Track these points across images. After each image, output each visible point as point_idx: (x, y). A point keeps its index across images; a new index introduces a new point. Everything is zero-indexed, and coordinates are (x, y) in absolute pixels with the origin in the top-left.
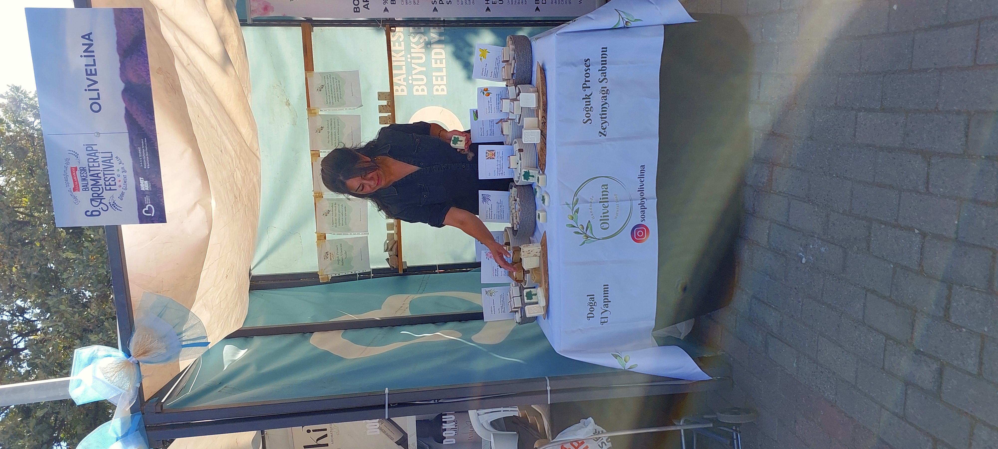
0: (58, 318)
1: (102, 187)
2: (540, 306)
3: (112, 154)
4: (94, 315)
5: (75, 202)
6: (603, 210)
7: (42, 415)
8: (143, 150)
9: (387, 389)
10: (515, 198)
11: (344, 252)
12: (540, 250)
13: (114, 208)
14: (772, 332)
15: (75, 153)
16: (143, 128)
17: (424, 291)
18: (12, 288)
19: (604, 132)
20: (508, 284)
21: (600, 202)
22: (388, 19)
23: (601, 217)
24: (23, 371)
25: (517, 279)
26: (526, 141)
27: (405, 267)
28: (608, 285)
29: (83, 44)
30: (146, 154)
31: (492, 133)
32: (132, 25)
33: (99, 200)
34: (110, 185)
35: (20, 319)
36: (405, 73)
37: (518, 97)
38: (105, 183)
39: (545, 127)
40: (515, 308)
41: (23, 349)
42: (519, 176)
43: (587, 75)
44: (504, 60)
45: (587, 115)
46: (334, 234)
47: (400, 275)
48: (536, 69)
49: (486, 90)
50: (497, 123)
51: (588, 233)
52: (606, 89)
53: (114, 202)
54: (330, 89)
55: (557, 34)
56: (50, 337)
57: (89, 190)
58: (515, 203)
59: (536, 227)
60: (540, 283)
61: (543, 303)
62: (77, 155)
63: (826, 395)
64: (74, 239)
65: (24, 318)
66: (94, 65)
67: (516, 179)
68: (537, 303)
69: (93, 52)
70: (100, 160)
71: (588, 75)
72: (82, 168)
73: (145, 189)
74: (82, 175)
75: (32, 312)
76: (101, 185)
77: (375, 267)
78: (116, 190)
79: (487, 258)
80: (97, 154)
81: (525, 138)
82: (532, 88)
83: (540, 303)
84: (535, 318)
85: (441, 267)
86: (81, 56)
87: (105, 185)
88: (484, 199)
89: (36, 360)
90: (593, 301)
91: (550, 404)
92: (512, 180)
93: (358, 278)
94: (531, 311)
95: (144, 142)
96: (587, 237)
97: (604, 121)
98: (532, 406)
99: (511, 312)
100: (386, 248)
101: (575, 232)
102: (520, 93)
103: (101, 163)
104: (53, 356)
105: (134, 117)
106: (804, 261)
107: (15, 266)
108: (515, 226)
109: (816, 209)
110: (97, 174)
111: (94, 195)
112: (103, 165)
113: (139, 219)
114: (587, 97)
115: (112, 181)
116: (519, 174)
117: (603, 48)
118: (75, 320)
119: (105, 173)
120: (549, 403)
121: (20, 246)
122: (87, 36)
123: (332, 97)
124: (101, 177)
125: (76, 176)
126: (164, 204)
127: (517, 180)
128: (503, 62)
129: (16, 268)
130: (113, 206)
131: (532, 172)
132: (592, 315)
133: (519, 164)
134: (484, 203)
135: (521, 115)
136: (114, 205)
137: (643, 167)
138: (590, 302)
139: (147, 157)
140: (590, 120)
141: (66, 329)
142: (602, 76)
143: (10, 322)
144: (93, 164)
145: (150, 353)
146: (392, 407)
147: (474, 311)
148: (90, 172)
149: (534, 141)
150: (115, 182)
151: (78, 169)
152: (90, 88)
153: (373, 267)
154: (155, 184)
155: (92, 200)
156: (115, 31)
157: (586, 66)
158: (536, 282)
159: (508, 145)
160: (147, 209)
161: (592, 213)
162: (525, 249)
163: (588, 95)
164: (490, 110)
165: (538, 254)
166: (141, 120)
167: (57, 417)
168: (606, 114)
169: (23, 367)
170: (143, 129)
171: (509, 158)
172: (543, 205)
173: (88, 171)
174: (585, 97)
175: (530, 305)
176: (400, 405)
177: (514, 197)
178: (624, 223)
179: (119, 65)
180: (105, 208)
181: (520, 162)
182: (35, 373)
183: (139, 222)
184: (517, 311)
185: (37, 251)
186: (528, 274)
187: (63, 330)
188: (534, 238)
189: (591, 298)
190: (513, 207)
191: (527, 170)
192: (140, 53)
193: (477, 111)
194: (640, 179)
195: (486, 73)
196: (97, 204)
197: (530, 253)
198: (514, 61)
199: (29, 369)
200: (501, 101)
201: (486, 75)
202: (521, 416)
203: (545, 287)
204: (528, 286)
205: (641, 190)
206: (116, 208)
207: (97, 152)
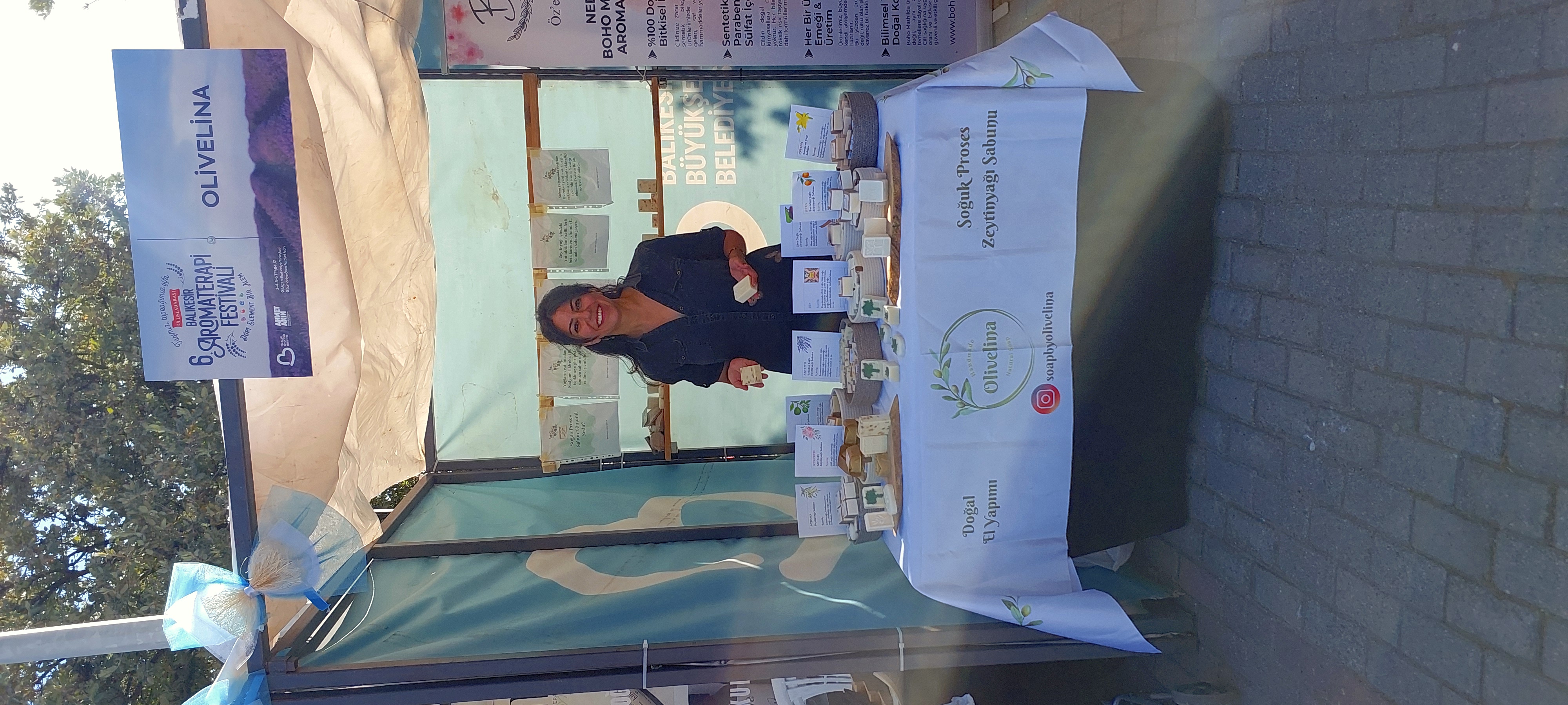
0: (137, 526)
1: (216, 321)
2: (888, 514)
3: (233, 271)
4: (191, 520)
5: (175, 343)
6: (988, 362)
7: (107, 676)
8: (281, 264)
9: (645, 642)
10: (850, 343)
11: (580, 425)
12: (889, 424)
13: (233, 352)
14: (1263, 561)
15: (176, 269)
16: (281, 230)
17: (703, 491)
18: (70, 476)
19: (991, 240)
20: (837, 479)
21: (984, 350)
22: (656, 68)
23: (985, 373)
24: (81, 606)
25: (852, 471)
26: (867, 254)
27: (674, 451)
28: (996, 481)
29: (195, 104)
30: (284, 270)
31: (815, 242)
32: (270, 74)
33: (211, 341)
34: (228, 317)
35: (80, 525)
36: (674, 152)
37: (856, 187)
38: (221, 313)
39: (898, 233)
40: (848, 517)
41: (83, 573)
42: (856, 308)
43: (965, 152)
44: (835, 129)
45: (963, 215)
46: (567, 398)
47: (668, 463)
48: (884, 144)
49: (806, 175)
50: (822, 227)
51: (966, 399)
52: (994, 174)
53: (233, 344)
54: (565, 175)
55: (918, 90)
56: (124, 555)
57: (196, 325)
58: (849, 351)
59: (883, 389)
60: (889, 478)
61: (893, 509)
62: (179, 271)
63: (1351, 663)
64: (166, 404)
65: (86, 523)
66: (211, 135)
67: (851, 313)
68: (883, 510)
69: (210, 115)
70: (215, 279)
71: (967, 153)
72: (187, 291)
73: (282, 324)
74: (187, 302)
75: (99, 514)
76: (216, 317)
77: (628, 450)
78: (237, 325)
79: (804, 436)
80: (210, 271)
81: (866, 250)
82: (877, 172)
83: (888, 510)
84: (880, 533)
85: (730, 451)
86: (192, 122)
87: (222, 317)
88: (801, 344)
89: (102, 590)
90: (972, 506)
91: (904, 671)
92: (844, 315)
93: (601, 467)
94: (872, 523)
95: (282, 252)
96: (964, 404)
97: (991, 224)
98: (875, 674)
99: (843, 523)
100: (646, 421)
101: (945, 397)
102: (860, 180)
103: (216, 284)
104: (127, 585)
105: (268, 213)
106: (1312, 447)
107: (74, 444)
108: (849, 387)
109: (1332, 365)
110: (210, 300)
111: (204, 333)
112: (218, 286)
113: (271, 370)
114: (964, 186)
115: (232, 311)
116: (855, 305)
117: (989, 112)
118: (162, 529)
119: (222, 298)
120: (902, 669)
121: (84, 414)
122: (202, 92)
123: (568, 188)
124: (215, 305)
125: (178, 303)
126: (309, 347)
127: (853, 314)
128: (832, 133)
129: (76, 447)
130: (232, 350)
131: (876, 302)
132: (971, 529)
133: (857, 290)
134: (801, 350)
135: (860, 214)
136: (234, 349)
137: (1051, 295)
138: (968, 508)
139: (287, 276)
140: (969, 221)
141: (148, 543)
142: (988, 154)
143: (65, 530)
144: (204, 286)
145: (276, 582)
146: (654, 671)
147: (782, 521)
148: (198, 298)
149: (881, 255)
150: (237, 313)
151: (181, 293)
152: (204, 169)
153: (625, 449)
154: (297, 317)
155: (200, 340)
156: (243, 84)
157: (963, 139)
158: (882, 476)
159: (839, 260)
160: (283, 354)
161: (971, 367)
162: (864, 423)
163: (966, 183)
164: (812, 206)
165: (886, 432)
166: (278, 217)
167: (131, 679)
168: (993, 213)
169: (82, 601)
170: (281, 233)
171: (840, 281)
172: (894, 353)
173: (195, 296)
174: (961, 187)
175: (872, 512)
176: (666, 667)
177: (848, 341)
178: (1021, 383)
179: (247, 135)
180: (220, 353)
181: (857, 286)
182: (99, 610)
183: (270, 375)
184: (852, 522)
185: (107, 422)
186: (869, 463)
187: (143, 544)
188: (878, 406)
189: (969, 502)
190: (847, 357)
191: (869, 300)
192: (280, 118)
193: (791, 208)
194: (1046, 313)
195: (806, 150)
196: (209, 346)
197: (872, 430)
198: (849, 132)
199: (91, 603)
200: (830, 192)
201: (806, 153)
202: (856, 691)
203: (897, 483)
204: (869, 481)
205: (1048, 331)
206: (236, 353)
207: (211, 267)
